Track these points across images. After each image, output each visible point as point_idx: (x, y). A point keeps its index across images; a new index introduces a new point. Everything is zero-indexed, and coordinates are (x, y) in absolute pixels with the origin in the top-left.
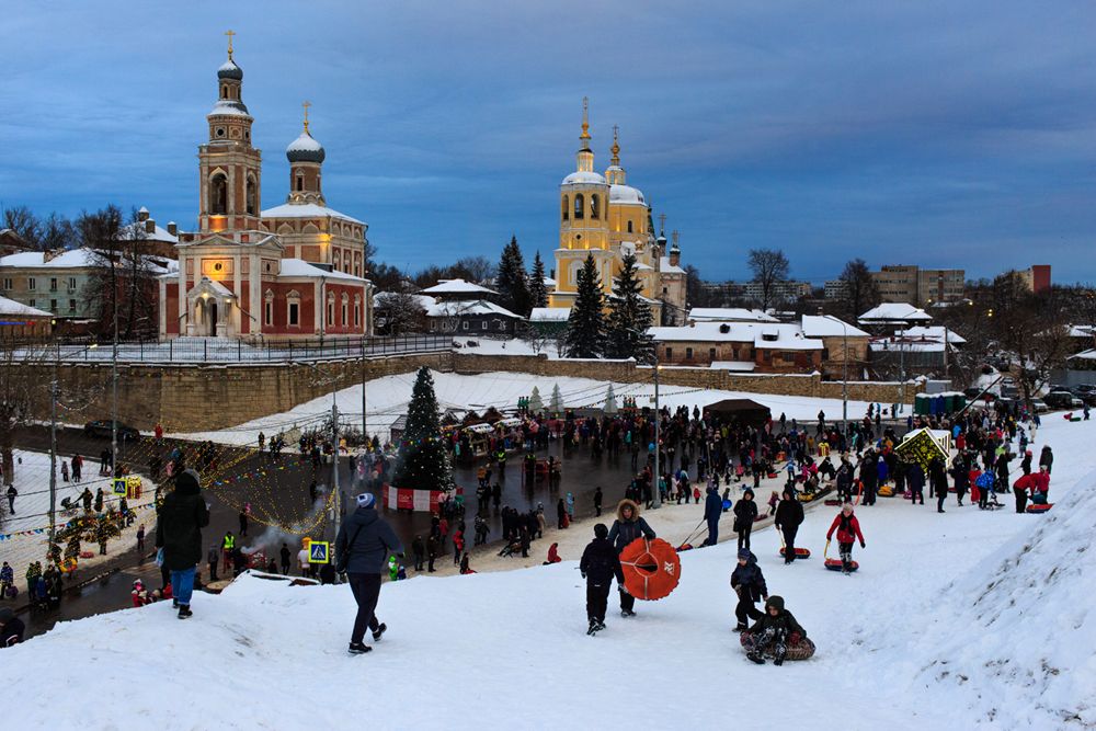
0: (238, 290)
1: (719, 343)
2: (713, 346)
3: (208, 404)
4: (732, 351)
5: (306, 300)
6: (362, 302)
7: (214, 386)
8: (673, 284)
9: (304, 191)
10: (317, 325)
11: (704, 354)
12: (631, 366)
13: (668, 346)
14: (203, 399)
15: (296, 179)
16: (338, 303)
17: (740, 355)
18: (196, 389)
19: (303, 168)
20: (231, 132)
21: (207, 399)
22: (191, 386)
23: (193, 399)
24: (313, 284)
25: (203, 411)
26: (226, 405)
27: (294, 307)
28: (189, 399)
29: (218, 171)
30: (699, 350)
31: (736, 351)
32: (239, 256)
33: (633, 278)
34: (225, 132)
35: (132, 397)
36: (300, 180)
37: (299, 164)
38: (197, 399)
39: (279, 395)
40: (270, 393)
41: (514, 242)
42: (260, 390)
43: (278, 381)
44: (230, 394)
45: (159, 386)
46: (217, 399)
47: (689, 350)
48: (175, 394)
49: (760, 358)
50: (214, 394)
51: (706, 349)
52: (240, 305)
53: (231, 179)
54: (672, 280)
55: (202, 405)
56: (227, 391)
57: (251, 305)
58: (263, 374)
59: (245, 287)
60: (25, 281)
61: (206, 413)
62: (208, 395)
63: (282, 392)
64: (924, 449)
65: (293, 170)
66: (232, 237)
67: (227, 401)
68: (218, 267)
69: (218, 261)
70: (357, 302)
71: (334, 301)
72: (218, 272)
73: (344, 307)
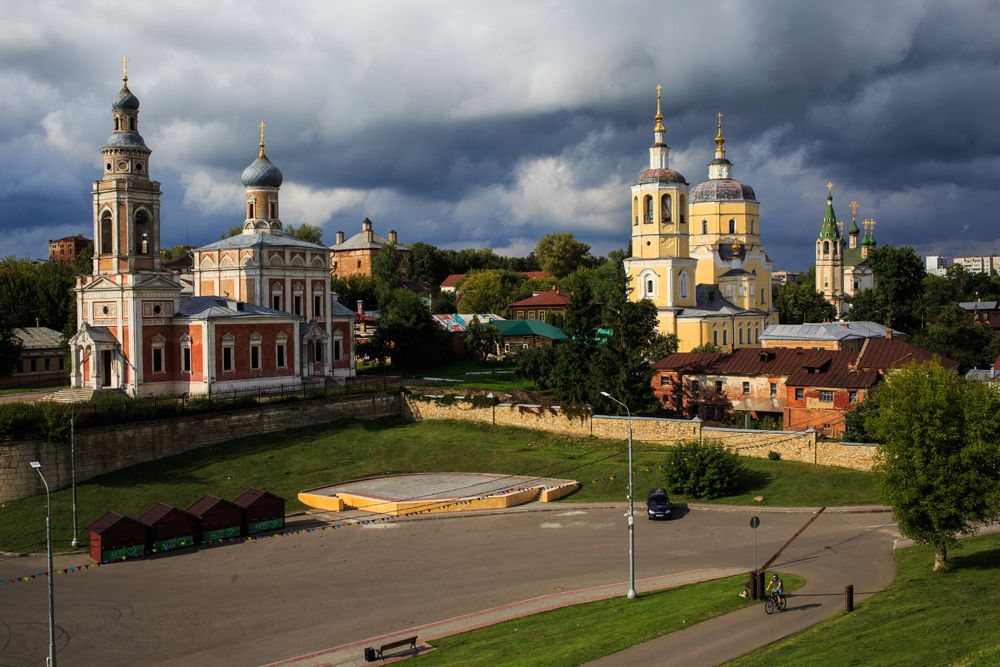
0: (120, 336)
1: (753, 376)
2: (746, 379)
4: (769, 386)
5: (196, 343)
6: (290, 340)
8: (863, 278)
10: (204, 373)
11: (737, 388)
12: (587, 415)
13: (694, 377)
17: (778, 391)
19: (254, 193)
20: (117, 166)
27: (187, 351)
29: (106, 208)
30: (730, 383)
31: (773, 385)
32: (121, 299)
34: (113, 166)
36: (252, 206)
37: (250, 190)
47: (719, 383)
49: (791, 396)
51: (738, 382)
52: (121, 353)
53: (114, 216)
54: (863, 274)
57: (130, 352)
59: (126, 333)
66: (114, 278)
68: (106, 310)
69: (105, 305)
70: (282, 341)
71: (233, 344)
72: (105, 316)
73: (255, 349)
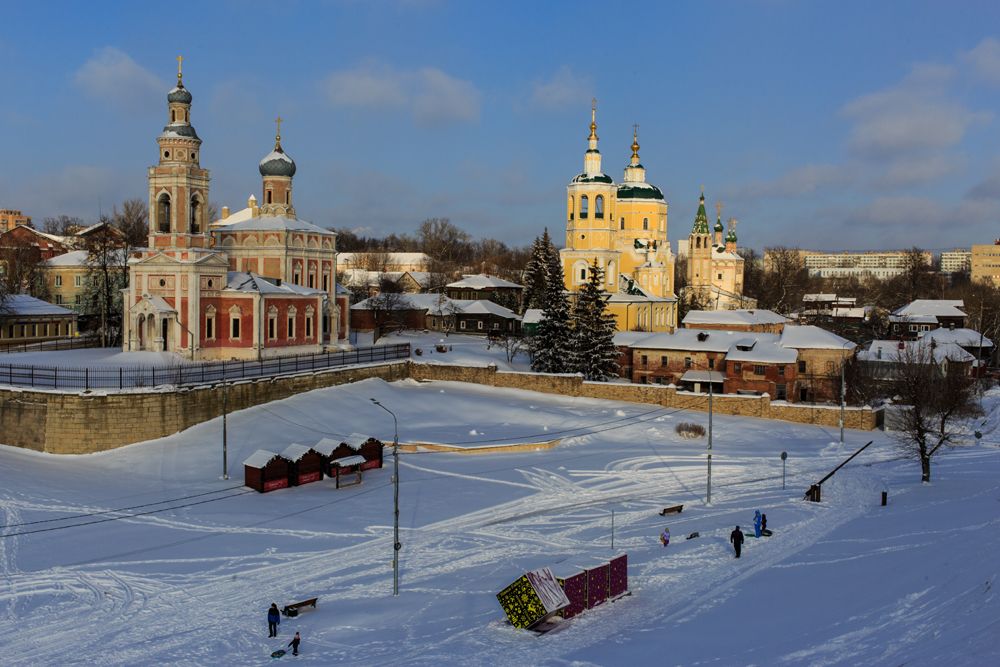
0: (178, 307)
1: (694, 352)
2: (688, 355)
3: (88, 431)
4: (707, 361)
5: (246, 314)
6: (315, 313)
7: (94, 414)
8: (726, 270)
9: (273, 204)
10: (256, 340)
11: (679, 363)
12: (579, 381)
13: (643, 353)
14: (82, 426)
15: (266, 192)
16: (282, 317)
17: (715, 365)
18: (76, 416)
19: (273, 182)
20: (176, 154)
21: (87, 426)
22: (71, 412)
23: (74, 426)
24: (252, 300)
25: (83, 436)
26: (106, 432)
27: (236, 321)
28: (70, 426)
29: (164, 191)
30: (674, 358)
31: (711, 361)
32: (180, 274)
33: (600, 288)
34: (171, 154)
35: (24, 422)
36: (270, 193)
37: (269, 178)
38: (77, 426)
39: (164, 421)
40: (154, 418)
41: (546, 235)
42: (141, 417)
43: (163, 407)
44: (110, 421)
45: (44, 411)
46: (96, 426)
47: (664, 358)
48: (58, 420)
49: (730, 370)
50: (94, 421)
51: (681, 357)
52: (179, 321)
53: (173, 199)
54: (726, 267)
55: (82, 431)
56: (107, 419)
57: (190, 320)
58: (145, 400)
59: (184, 304)
60: (72, 278)
61: (86, 440)
62: (87, 424)
63: (167, 418)
64: (525, 598)
65: (265, 183)
66: (173, 254)
67: (107, 428)
68: (162, 283)
69: (162, 278)
70: (309, 314)
71: (276, 315)
72: (162, 288)
73: (291, 320)
